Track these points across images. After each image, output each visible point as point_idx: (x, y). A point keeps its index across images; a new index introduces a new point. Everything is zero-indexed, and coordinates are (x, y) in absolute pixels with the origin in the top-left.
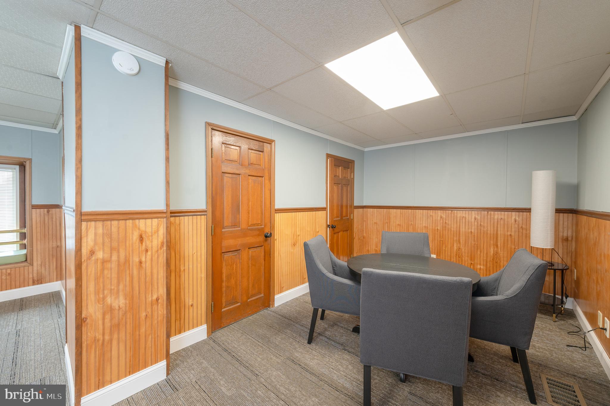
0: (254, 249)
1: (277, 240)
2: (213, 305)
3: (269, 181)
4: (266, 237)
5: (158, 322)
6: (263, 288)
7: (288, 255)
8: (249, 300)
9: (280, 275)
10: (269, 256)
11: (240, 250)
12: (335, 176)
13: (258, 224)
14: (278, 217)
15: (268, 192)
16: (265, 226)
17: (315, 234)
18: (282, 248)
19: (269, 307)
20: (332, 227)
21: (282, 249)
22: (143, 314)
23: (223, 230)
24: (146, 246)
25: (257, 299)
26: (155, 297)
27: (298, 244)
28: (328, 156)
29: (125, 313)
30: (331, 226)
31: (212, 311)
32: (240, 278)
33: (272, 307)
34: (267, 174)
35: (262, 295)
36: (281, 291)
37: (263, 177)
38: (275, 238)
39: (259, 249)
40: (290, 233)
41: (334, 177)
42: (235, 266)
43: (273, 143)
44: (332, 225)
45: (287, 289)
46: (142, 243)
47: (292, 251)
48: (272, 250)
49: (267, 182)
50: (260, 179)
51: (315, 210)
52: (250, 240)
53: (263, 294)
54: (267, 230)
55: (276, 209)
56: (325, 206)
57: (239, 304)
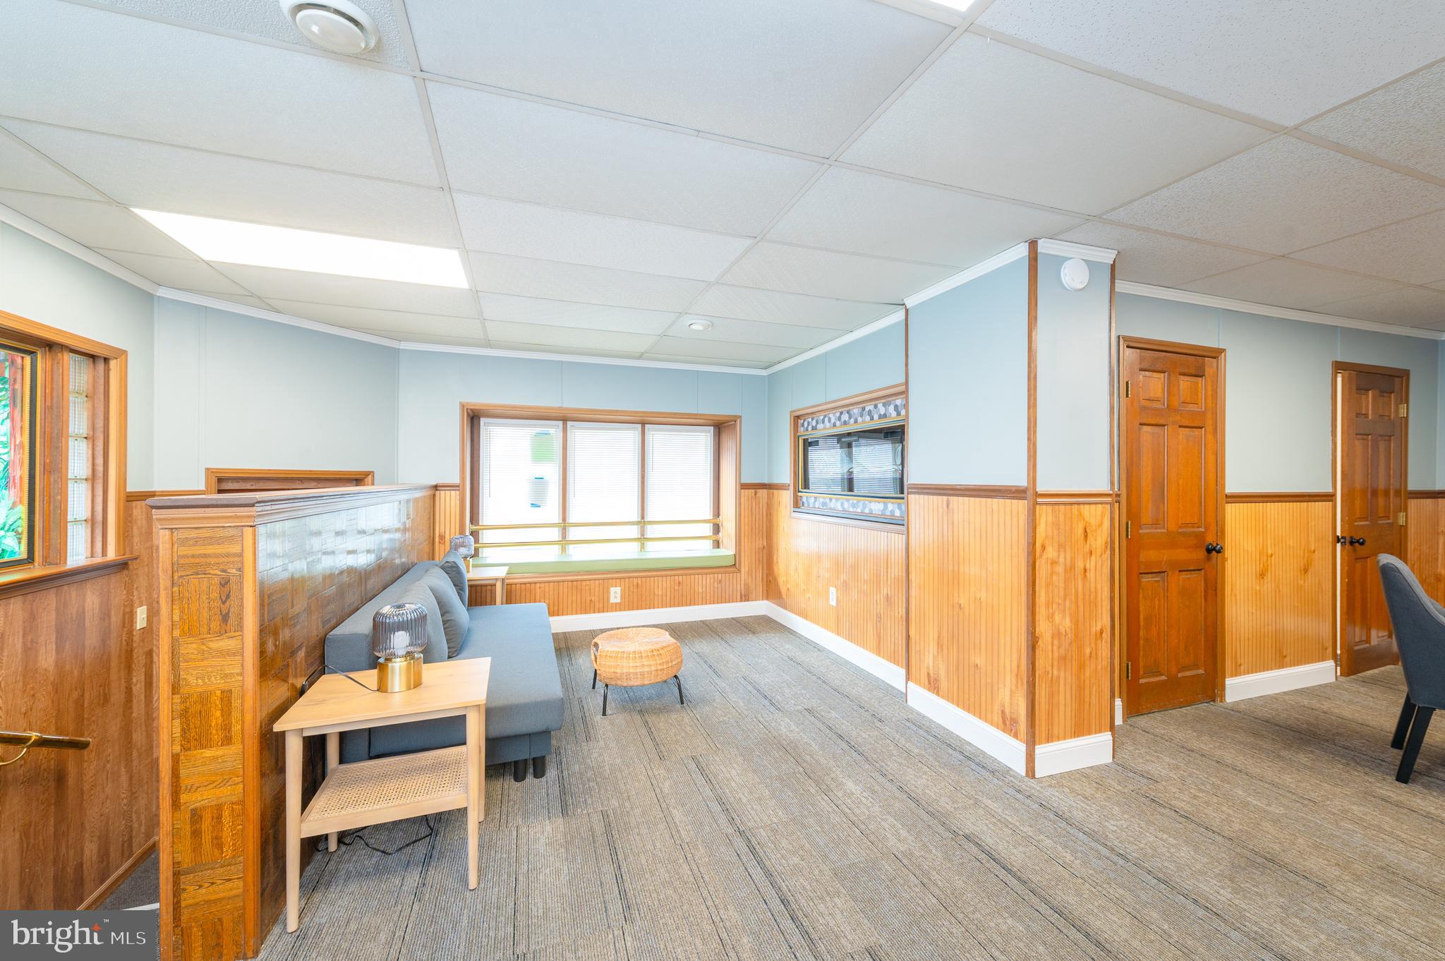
0: (1187, 575)
1: (1229, 561)
2: (1130, 667)
3: (1214, 436)
4: (1209, 551)
5: (1102, 668)
6: (1203, 657)
7: (1250, 597)
8: (1180, 675)
9: (1234, 637)
10: (1213, 590)
11: (1164, 572)
12: (1358, 415)
13: (1193, 525)
14: (1231, 510)
15: (1211, 458)
16: (1206, 528)
17: (1306, 555)
18: (1238, 578)
19: (1214, 701)
20: (1352, 543)
21: (1238, 582)
22: (1088, 651)
23: (1140, 531)
24: (1090, 545)
25: (1193, 676)
26: (1099, 628)
27: (1269, 575)
28: (1339, 367)
29: (1071, 643)
30: (1348, 539)
31: (1128, 677)
32: (1166, 627)
33: (1221, 701)
34: (1210, 422)
35: (1200, 671)
36: (1236, 673)
37: (1201, 428)
38: (1226, 556)
39: (1194, 575)
40: (1254, 548)
41: (1357, 417)
42: (1157, 603)
43: (1223, 354)
44: (1351, 537)
45: (1248, 672)
46: (1086, 541)
47: (1258, 588)
48: (1219, 581)
49: (1210, 437)
50: (1197, 432)
51: (1307, 498)
52: (1181, 555)
53: (1203, 668)
54: (1210, 539)
55: (1228, 494)
56: (1330, 490)
57: (1164, 678)
